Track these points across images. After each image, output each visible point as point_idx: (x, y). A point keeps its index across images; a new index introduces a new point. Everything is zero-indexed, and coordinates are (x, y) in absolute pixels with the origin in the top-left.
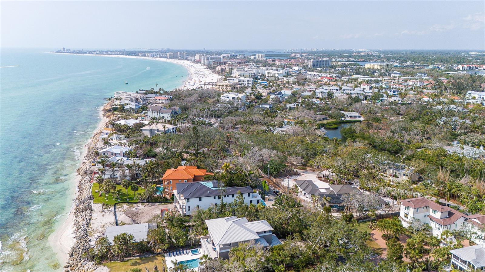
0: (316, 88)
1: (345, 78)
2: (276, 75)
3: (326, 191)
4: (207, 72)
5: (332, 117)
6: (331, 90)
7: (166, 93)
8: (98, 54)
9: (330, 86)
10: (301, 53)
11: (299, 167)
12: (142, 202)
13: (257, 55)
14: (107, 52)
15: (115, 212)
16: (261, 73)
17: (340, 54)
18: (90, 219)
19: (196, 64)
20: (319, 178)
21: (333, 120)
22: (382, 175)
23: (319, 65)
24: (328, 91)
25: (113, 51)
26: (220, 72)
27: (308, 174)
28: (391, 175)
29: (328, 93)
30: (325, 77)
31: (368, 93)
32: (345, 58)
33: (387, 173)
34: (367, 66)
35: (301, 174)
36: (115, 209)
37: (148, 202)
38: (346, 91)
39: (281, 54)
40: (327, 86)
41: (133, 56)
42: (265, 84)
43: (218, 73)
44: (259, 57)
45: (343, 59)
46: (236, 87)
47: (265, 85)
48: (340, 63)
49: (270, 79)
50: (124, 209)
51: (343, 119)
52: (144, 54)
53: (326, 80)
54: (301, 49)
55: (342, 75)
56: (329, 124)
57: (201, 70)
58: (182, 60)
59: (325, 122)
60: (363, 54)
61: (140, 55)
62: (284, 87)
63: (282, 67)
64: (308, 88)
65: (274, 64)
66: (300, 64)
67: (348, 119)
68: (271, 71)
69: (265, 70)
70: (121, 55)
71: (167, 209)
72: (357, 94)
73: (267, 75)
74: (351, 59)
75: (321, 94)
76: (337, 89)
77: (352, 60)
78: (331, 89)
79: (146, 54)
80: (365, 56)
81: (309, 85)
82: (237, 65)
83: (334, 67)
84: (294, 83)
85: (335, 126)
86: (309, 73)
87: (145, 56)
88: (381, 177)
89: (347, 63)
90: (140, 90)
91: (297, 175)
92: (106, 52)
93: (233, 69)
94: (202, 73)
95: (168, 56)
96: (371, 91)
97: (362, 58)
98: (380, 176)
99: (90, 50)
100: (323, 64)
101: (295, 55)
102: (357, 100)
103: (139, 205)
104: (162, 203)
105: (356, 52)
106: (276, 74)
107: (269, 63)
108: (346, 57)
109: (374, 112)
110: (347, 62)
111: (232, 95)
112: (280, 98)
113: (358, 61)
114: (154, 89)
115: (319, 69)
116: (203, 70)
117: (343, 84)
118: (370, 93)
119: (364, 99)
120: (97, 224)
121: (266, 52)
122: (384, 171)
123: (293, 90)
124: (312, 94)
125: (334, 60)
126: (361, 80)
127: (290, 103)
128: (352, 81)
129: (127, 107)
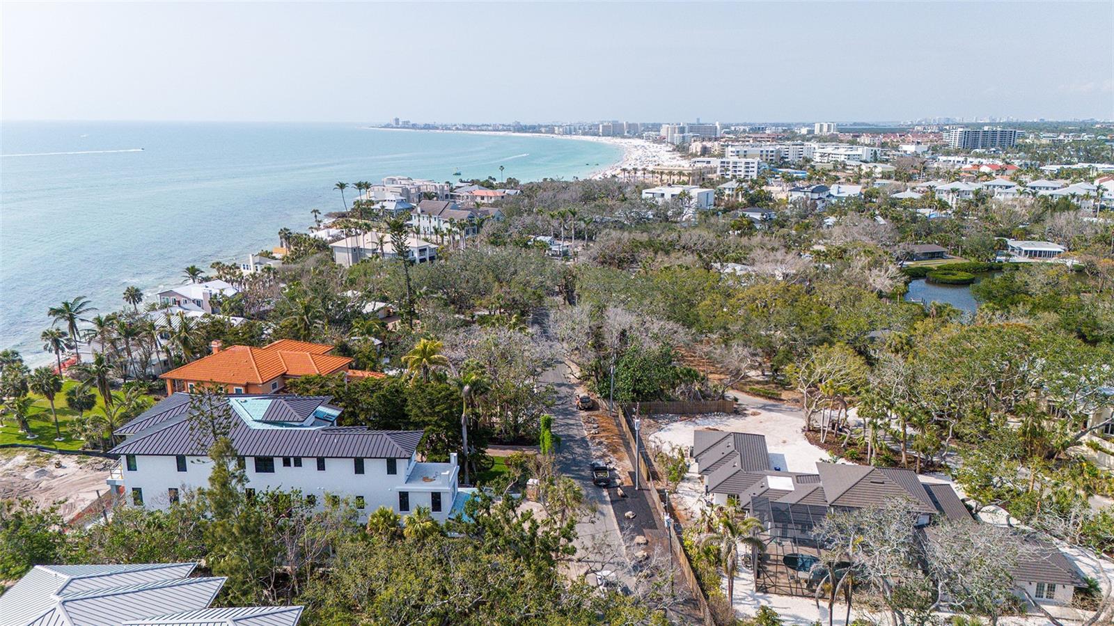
2: (841, 159)
3: (793, 489)
8: (460, 130)
10: (941, 126)
12: (87, 453)
13: (817, 126)
16: (804, 156)
20: (811, 434)
21: (965, 261)
23: (980, 143)
26: (697, 156)
27: (773, 414)
30: (986, 165)
35: (749, 411)
42: (798, 175)
43: (691, 156)
44: (823, 130)
46: (709, 179)
51: (1002, 258)
52: (550, 127)
54: (949, 120)
57: (655, 154)
61: (543, 130)
62: (849, 181)
64: (922, 185)
65: (854, 142)
66: (927, 142)
67: (1020, 259)
68: (829, 150)
69: (816, 148)
70: (504, 131)
72: (1073, 195)
73: (817, 158)
76: (1009, 184)
78: (988, 187)
79: (556, 129)
81: (928, 181)
82: (748, 141)
83: (1025, 148)
84: (886, 175)
85: (964, 276)
86: (943, 158)
91: (728, 414)
95: (601, 131)
100: (994, 142)
101: (925, 129)
102: (1064, 207)
106: (843, 156)
107: (841, 139)
114: (494, 179)
115: (978, 151)
116: (663, 153)
123: (868, 188)
124: (925, 197)
126: (1100, 173)
128: (1069, 175)
129: (377, 205)
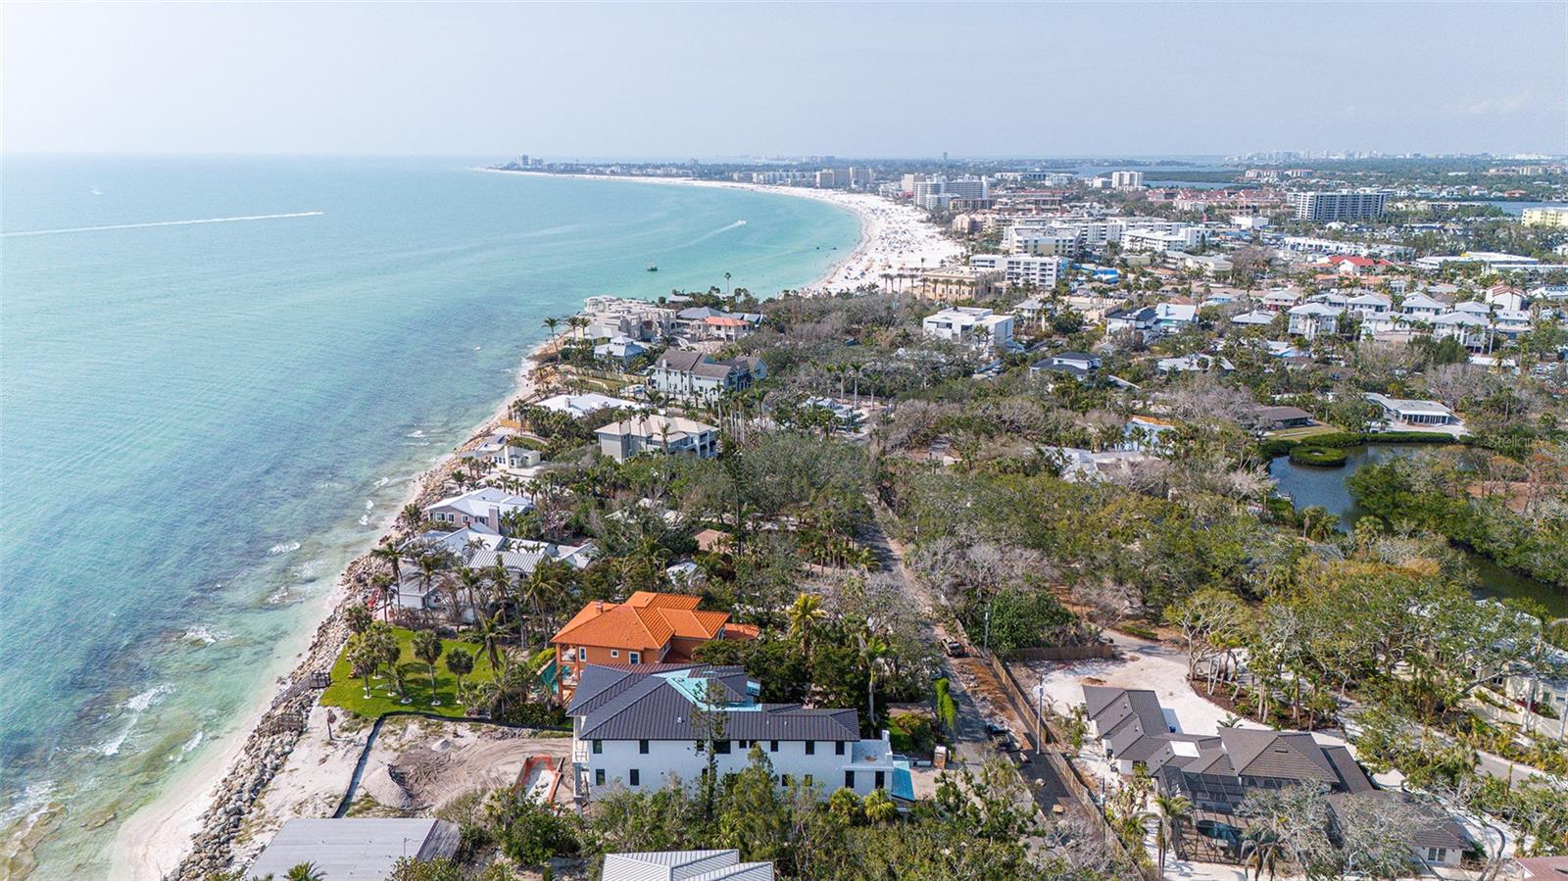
0: (1299, 299)
1: (1429, 262)
2: (1160, 247)
3: (1198, 755)
4: (922, 231)
5: (1332, 418)
6: (1357, 309)
7: (751, 305)
8: (616, 174)
9: (1359, 290)
10: (1281, 170)
11: (1129, 623)
12: (477, 720)
13: (1115, 176)
14: (643, 169)
15: (368, 748)
16: (1108, 238)
17: (1433, 172)
18: (276, 768)
19: (899, 207)
20: (1197, 684)
21: (1335, 431)
22: (1484, 698)
23: (1337, 211)
24: (1338, 311)
25: (657, 167)
26: (963, 234)
27: (1154, 659)
28: (1523, 703)
29: (1341, 319)
30: (1347, 256)
31: (1514, 322)
32: (1450, 185)
33: (1509, 689)
34: (1532, 216)
35: (1127, 656)
36: (371, 738)
37: (498, 720)
38: (1416, 313)
39: (1207, 170)
40: (1343, 291)
41: (715, 180)
42: (1109, 277)
43: (957, 236)
44: (1124, 181)
45: (1440, 190)
46: (996, 288)
47: (1108, 282)
48: (1422, 206)
49: (1132, 259)
50: (403, 741)
51: (1375, 425)
52: (746, 172)
53: (1347, 267)
54: (1289, 154)
55: (1420, 250)
56: (1314, 444)
57: (904, 227)
58: (860, 192)
59: (1296, 435)
60: (1526, 171)
61: (736, 176)
62: (1176, 291)
63: (1192, 217)
64: (1269, 296)
65: (1169, 207)
66: (1266, 207)
67: (1398, 427)
68: (1143, 233)
69: (1124, 227)
71: (550, 759)
72: (1460, 326)
73: (1127, 245)
74: (1475, 190)
75: (1309, 321)
76: (1380, 303)
77: (1476, 193)
78: (1354, 306)
79: (755, 175)
80: (1534, 179)
81: (1276, 285)
82: (1030, 210)
83: (1397, 219)
84: (1220, 277)
85: (1333, 455)
86: (1290, 240)
87: (750, 180)
88: (1479, 704)
89: (1451, 205)
90: (676, 293)
91: (1106, 660)
92: (640, 167)
93: (1008, 222)
94: (907, 237)
95: (818, 180)
96: (1526, 315)
97: (1518, 188)
98: (1473, 699)
99: (596, 163)
100: (1354, 208)
101: (1259, 175)
102: (1450, 353)
103: (463, 729)
104: (543, 728)
105: (1504, 163)
106: (1161, 243)
107: (1151, 203)
108: (1454, 182)
109: (1515, 407)
110: (1455, 200)
111: (964, 318)
112: (1144, 332)
113: (1503, 199)
114: (718, 290)
115: (1335, 225)
116: (913, 224)
117: (1412, 287)
118: (1521, 322)
119: (1487, 347)
120: (290, 789)
121: (1158, 164)
122: (1496, 683)
123: (1203, 305)
124: (1276, 323)
125: (1403, 193)
126: (1494, 272)
127: (1178, 354)
128: (1454, 275)
129: (601, 350)
